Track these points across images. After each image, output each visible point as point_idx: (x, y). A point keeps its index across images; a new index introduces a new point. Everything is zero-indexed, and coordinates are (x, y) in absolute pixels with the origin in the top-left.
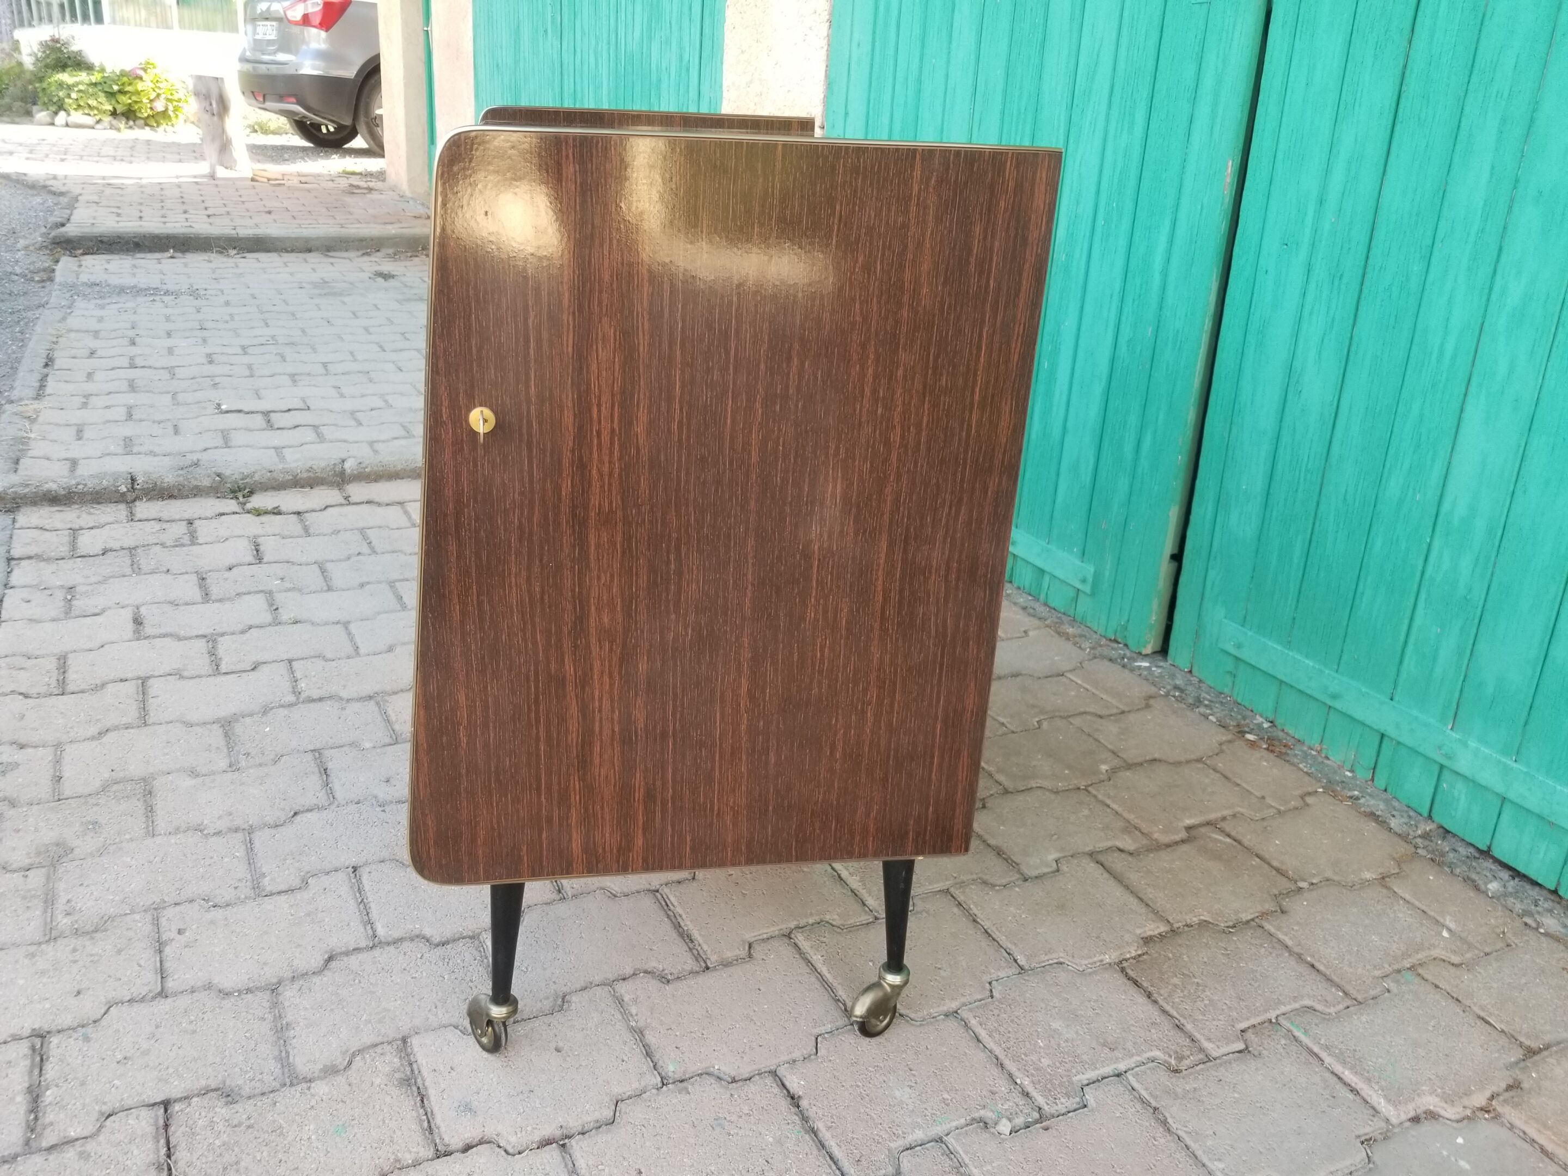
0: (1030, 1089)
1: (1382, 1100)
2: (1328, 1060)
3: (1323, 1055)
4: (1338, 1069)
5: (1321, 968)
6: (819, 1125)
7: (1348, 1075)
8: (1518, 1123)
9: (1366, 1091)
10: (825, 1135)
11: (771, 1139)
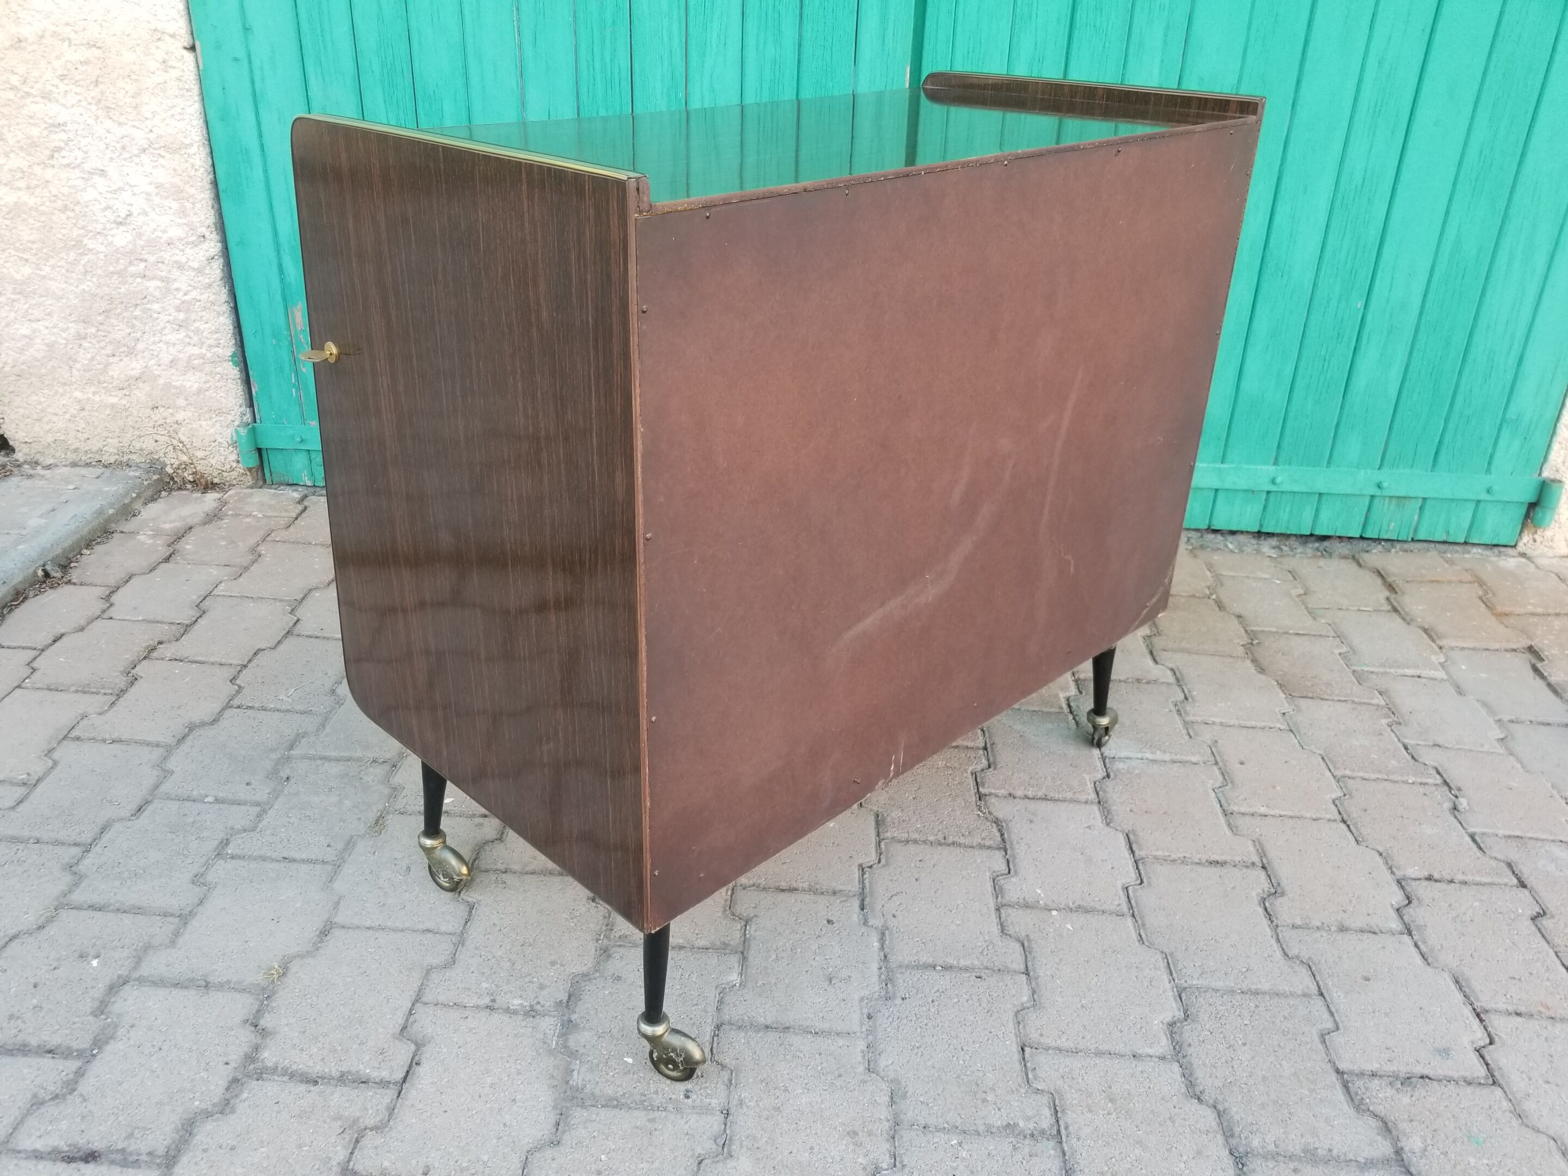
0: (1419, 780)
1: (1433, 672)
2: (1392, 671)
3: (1388, 670)
4: (1400, 671)
5: (1301, 632)
6: (1460, 877)
7: (1409, 672)
8: (1453, 644)
9: (1424, 673)
10: (1469, 878)
11: (1477, 904)
